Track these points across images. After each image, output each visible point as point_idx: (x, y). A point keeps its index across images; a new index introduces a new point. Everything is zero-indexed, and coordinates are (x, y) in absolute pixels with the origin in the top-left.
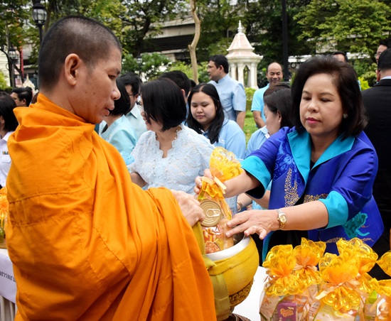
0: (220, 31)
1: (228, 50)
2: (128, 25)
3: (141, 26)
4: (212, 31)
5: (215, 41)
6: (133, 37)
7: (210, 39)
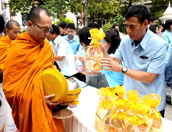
0: (161, 6)
1: (163, 14)
2: (123, 4)
3: (128, 4)
4: (158, 6)
5: (159, 11)
6: (124, 9)
7: (156, 9)
